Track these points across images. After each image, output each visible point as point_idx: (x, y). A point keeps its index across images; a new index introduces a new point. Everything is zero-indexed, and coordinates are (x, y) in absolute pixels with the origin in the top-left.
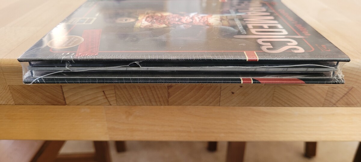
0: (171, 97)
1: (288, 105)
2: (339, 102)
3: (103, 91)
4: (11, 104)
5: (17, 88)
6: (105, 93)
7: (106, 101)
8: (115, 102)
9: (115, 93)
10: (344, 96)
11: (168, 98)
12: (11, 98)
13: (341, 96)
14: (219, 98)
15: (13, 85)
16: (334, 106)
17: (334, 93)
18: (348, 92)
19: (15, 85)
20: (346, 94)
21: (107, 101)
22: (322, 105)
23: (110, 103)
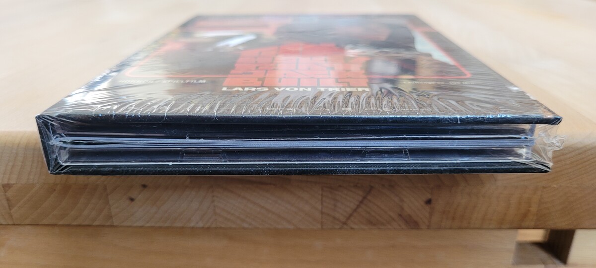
10: (358, 206)
18: (365, 198)
20: (361, 202)
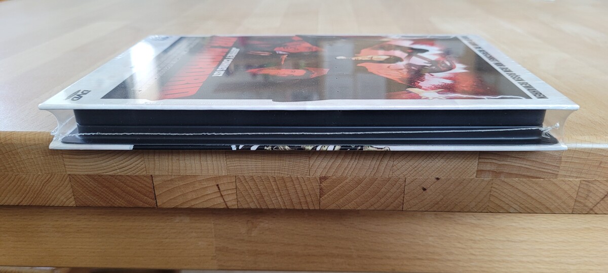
0: (326, 196)
1: (515, 209)
2: (598, 205)
3: (217, 185)
4: (71, 205)
5: (82, 180)
6: (220, 187)
7: (220, 200)
8: (236, 203)
9: (236, 188)
11: (320, 197)
12: (70, 196)
13: (602, 196)
14: (402, 199)
15: (76, 176)
16: (591, 212)
17: (590, 191)
19: (80, 175)
21: (222, 201)
22: (571, 211)
23: (226, 205)
